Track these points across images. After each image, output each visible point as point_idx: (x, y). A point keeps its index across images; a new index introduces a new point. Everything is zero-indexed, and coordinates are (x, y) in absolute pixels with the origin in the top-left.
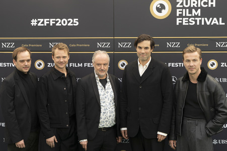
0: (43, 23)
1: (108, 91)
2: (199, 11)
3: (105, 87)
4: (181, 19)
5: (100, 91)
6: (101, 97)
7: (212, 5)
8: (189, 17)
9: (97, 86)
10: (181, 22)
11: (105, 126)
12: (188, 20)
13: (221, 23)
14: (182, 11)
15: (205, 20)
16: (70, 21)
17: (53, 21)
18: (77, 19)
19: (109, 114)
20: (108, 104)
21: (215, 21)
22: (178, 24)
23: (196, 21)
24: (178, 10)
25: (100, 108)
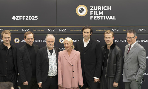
0: (19, 18)
1: (54, 56)
2: (102, 12)
3: (52, 54)
4: (93, 16)
5: (49, 56)
6: (49, 60)
7: (109, 9)
8: (97, 15)
9: (47, 53)
10: (93, 18)
11: (52, 75)
12: (97, 17)
13: (114, 19)
14: (93, 12)
15: (105, 17)
16: (33, 17)
17: (24, 17)
18: (37, 16)
19: (53, 69)
20: (53, 63)
21: (111, 18)
22: (91, 19)
23: (101, 17)
24: (91, 12)
25: (49, 66)
